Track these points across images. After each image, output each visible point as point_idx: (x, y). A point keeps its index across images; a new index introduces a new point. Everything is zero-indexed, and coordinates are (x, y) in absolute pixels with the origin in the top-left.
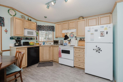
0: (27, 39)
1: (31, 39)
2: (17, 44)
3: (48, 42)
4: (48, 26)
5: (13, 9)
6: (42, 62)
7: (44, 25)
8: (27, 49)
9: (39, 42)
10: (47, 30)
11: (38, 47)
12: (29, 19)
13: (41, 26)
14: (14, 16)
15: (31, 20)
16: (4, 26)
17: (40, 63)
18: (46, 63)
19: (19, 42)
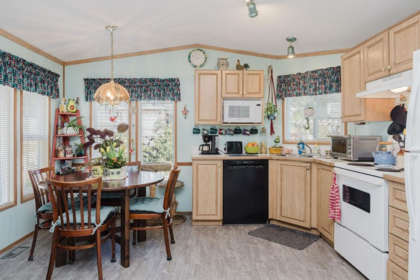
0: (237, 131)
1: (254, 131)
2: (206, 148)
3: (319, 144)
4: (316, 71)
5: (199, 48)
6: (281, 225)
7: (303, 71)
8: (220, 164)
9: (284, 142)
10: (315, 90)
11: (265, 163)
12: (242, 64)
13: (288, 76)
14: (201, 66)
15: (246, 66)
16: (180, 100)
17: (273, 226)
18: (293, 231)
19: (210, 143)
